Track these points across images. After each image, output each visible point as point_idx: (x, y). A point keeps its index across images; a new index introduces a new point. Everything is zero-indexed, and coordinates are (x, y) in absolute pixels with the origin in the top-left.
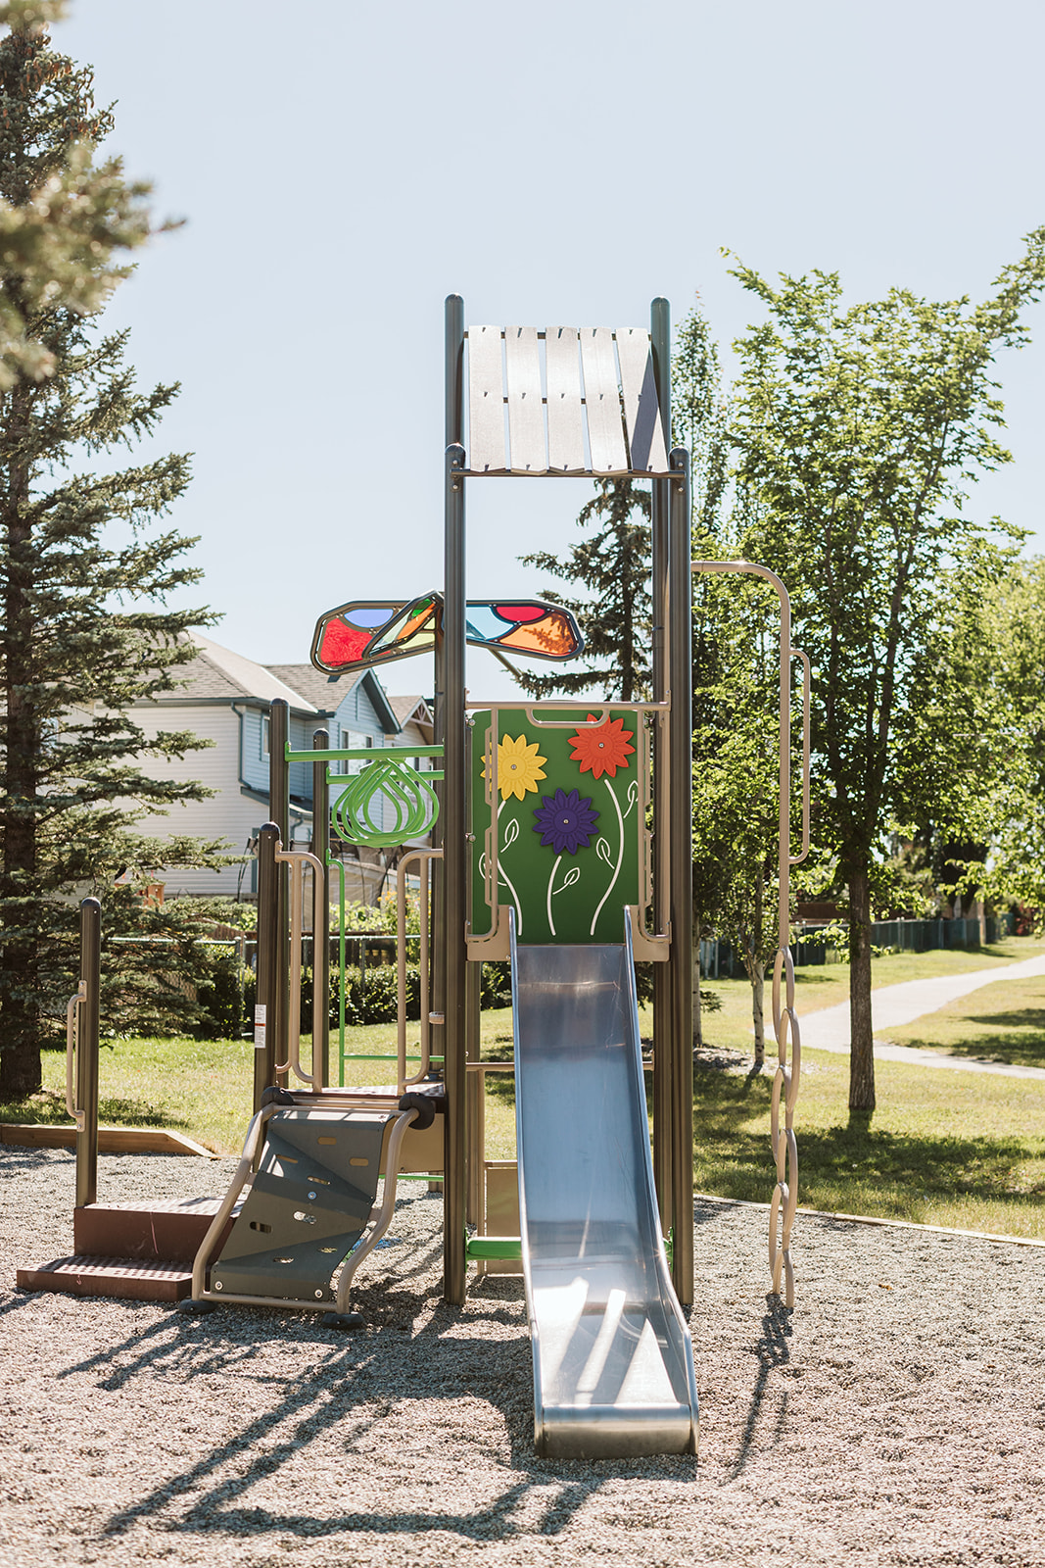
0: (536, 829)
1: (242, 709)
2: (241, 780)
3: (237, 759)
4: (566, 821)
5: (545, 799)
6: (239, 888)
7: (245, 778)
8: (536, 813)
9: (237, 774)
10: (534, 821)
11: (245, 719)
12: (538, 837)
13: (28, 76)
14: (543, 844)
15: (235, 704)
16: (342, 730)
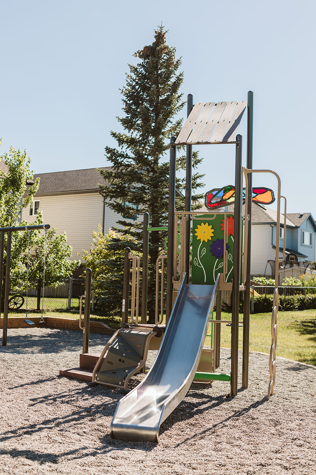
0: (211, 251)
1: (273, 225)
2: (272, 244)
3: (271, 239)
4: (219, 249)
5: (213, 242)
6: (265, 273)
7: (273, 244)
8: (211, 246)
9: (271, 243)
10: (210, 248)
11: (274, 228)
12: (211, 253)
13: (157, 52)
14: (213, 255)
15: (271, 224)
16: (302, 231)
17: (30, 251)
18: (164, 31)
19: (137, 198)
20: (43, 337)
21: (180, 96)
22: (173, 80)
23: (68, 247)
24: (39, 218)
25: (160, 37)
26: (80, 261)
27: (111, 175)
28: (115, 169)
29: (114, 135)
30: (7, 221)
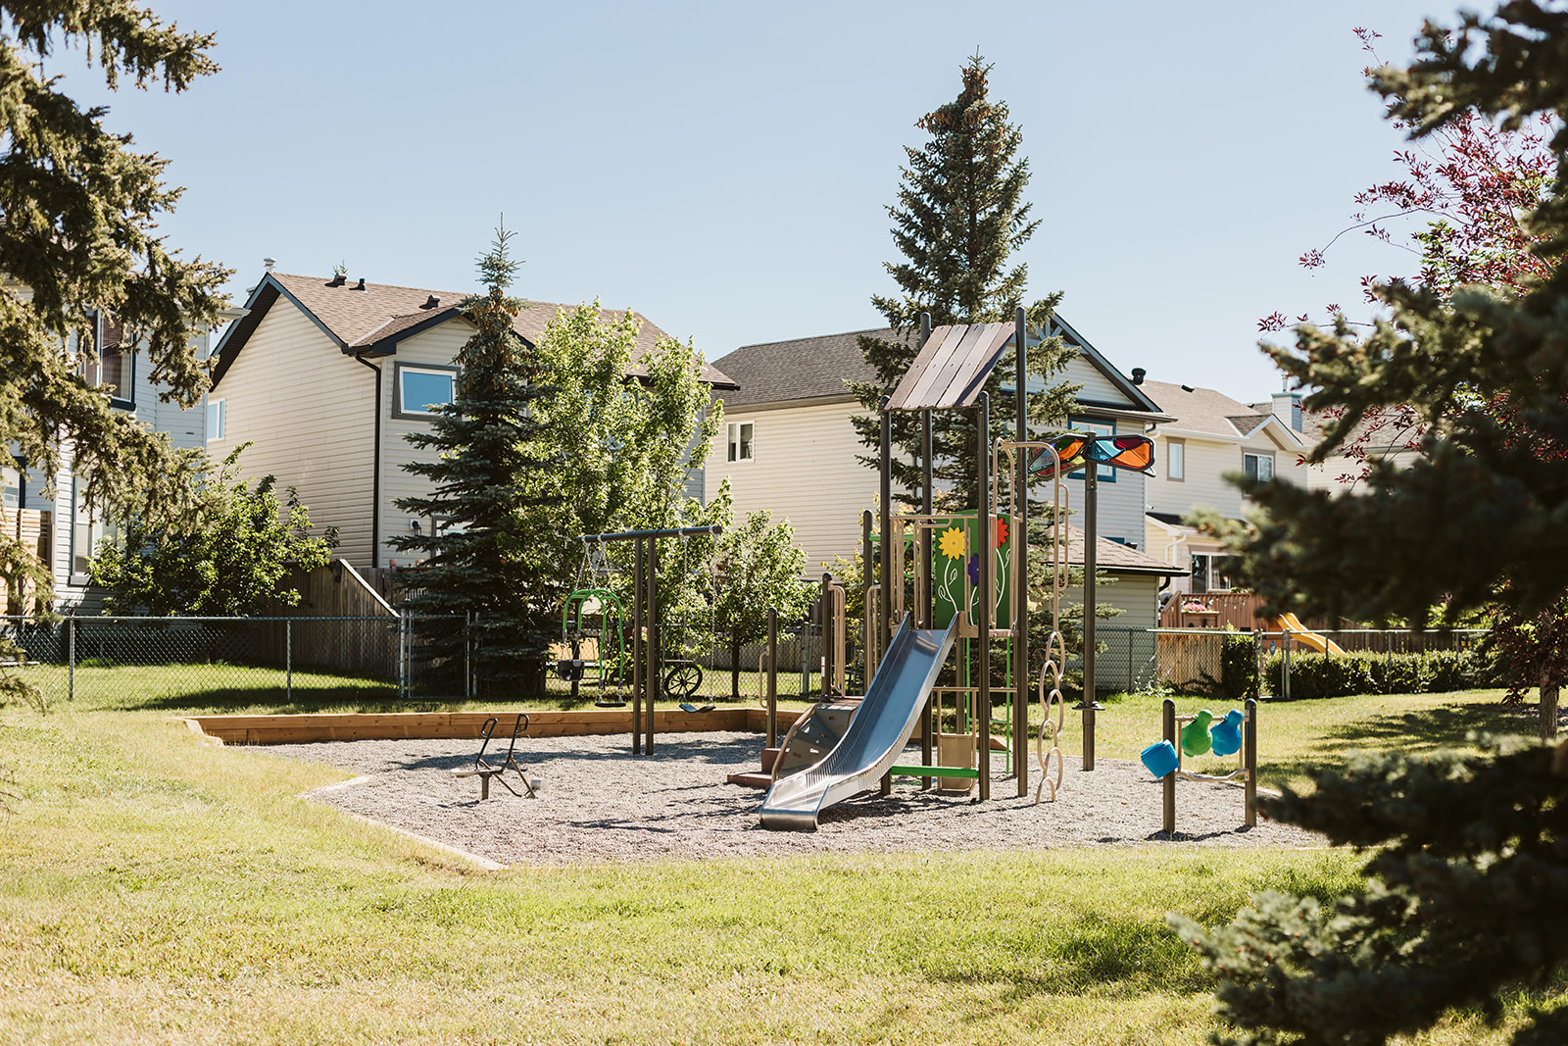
13: (969, 116)
17: (709, 566)
18: (983, 66)
21: (1025, 210)
22: (1004, 175)
23: (796, 551)
24: (726, 492)
25: (974, 83)
27: (876, 395)
28: (883, 381)
29: (879, 303)
30: (658, 501)
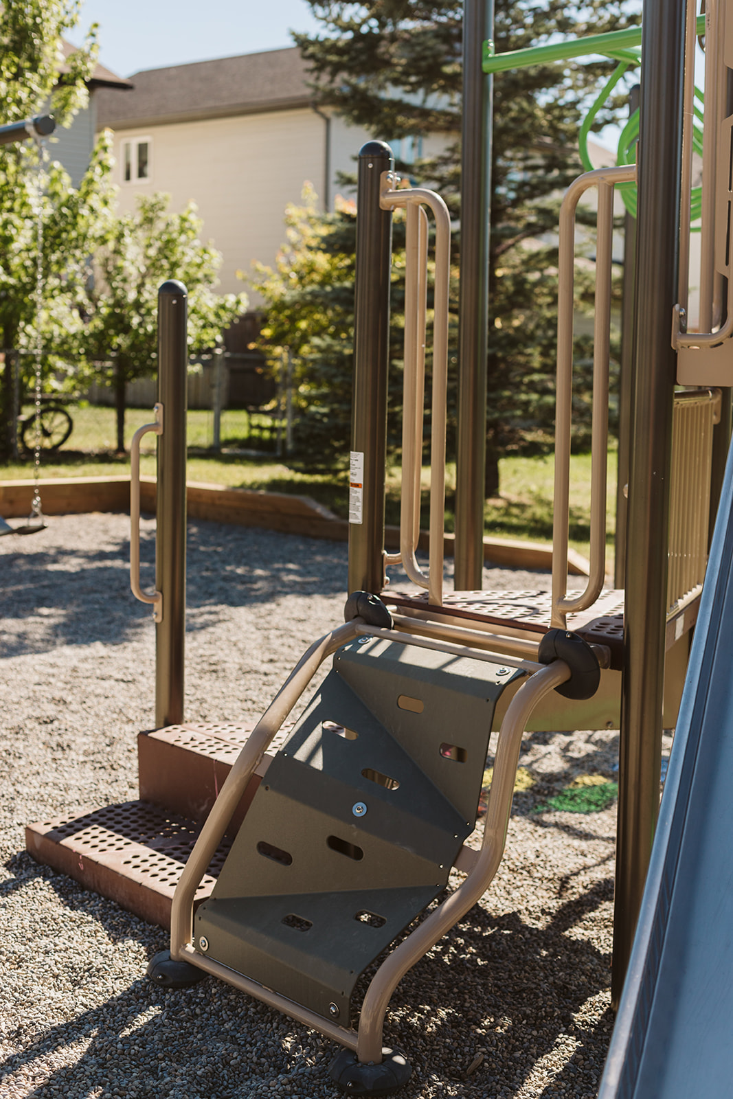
19: (423, 64)
20: (102, 556)
26: (243, 297)
